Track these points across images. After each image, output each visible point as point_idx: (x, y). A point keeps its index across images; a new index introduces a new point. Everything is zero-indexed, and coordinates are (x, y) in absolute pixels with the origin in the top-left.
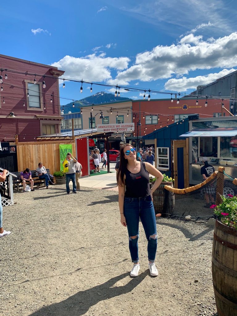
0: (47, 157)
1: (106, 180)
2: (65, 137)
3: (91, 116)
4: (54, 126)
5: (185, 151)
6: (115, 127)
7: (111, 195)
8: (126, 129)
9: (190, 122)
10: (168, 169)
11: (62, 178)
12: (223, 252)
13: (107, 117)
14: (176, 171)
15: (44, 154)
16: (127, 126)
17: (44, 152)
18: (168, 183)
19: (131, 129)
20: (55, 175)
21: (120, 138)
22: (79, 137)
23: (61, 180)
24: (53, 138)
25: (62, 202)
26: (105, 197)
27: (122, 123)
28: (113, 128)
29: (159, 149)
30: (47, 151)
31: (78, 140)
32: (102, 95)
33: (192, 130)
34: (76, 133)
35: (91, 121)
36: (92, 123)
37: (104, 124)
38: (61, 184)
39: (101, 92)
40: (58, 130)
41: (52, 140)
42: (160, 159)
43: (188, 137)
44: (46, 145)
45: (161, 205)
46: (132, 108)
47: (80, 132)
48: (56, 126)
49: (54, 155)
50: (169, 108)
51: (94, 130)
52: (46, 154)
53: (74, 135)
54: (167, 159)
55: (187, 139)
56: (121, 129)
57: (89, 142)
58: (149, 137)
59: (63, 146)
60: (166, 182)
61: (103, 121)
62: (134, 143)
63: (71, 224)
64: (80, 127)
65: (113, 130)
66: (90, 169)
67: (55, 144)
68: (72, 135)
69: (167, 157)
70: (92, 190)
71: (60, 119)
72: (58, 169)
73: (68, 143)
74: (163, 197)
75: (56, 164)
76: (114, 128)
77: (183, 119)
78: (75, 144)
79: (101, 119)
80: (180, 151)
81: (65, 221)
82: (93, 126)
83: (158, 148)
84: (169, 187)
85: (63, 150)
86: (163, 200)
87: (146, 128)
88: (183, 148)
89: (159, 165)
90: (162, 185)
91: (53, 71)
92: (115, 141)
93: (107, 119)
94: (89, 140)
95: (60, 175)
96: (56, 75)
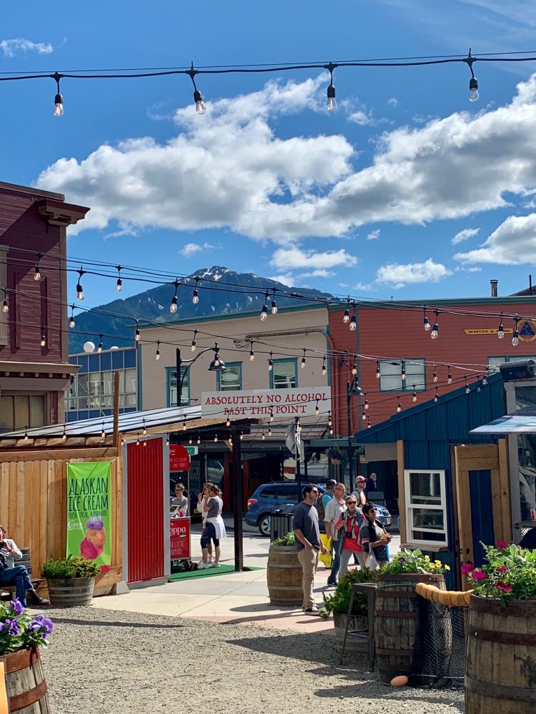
0: (21, 505)
1: (230, 593)
2: (86, 436)
3: (179, 361)
4: (42, 397)
5: (498, 483)
6: (264, 400)
7: (248, 637)
8: (300, 410)
9: (510, 387)
10: (445, 544)
11: (73, 585)
12: (476, 654)
13: (235, 366)
14: (468, 551)
15: (12, 497)
16: (304, 398)
17: (13, 489)
18: (428, 576)
19: (317, 409)
20: (47, 575)
21: (284, 442)
22: (136, 437)
23: (67, 592)
24: (43, 442)
25: (83, 655)
26: (228, 642)
27: (293, 386)
28: (257, 405)
29: (412, 475)
30: (23, 487)
31: (130, 446)
32: (217, 277)
33: (514, 411)
34: (126, 421)
35: (178, 381)
36: (179, 386)
37: (223, 389)
38: (68, 607)
39: (214, 269)
40: (56, 413)
41: (40, 447)
42: (416, 511)
43: (504, 436)
44: (21, 464)
45: (405, 646)
46: (328, 333)
47: (145, 418)
48: (49, 399)
49: (46, 498)
50: (467, 331)
51: (186, 410)
52: (21, 497)
53: (119, 429)
54: (442, 511)
55: (502, 442)
56: (284, 409)
57: (171, 457)
58: (379, 434)
59: (79, 469)
60: (422, 573)
61: (218, 380)
62: (336, 462)
63: (121, 703)
64: (133, 402)
65: (256, 411)
66: (172, 557)
67: (52, 462)
68: (112, 430)
69: (439, 503)
70: (181, 623)
71: (64, 372)
72: (60, 551)
73: (94, 458)
74: (411, 622)
75: (51, 534)
76: (260, 405)
77: (485, 377)
78: (121, 461)
79: (214, 373)
80: (480, 483)
81: (103, 697)
82: (184, 398)
83: (407, 473)
84: (431, 588)
85: (80, 484)
86: (412, 631)
87: (366, 403)
88: (490, 470)
89: (414, 532)
90: (410, 583)
91: (49, 209)
92: (265, 455)
93: (232, 372)
94: (171, 448)
95: (65, 572)
96: (59, 220)
